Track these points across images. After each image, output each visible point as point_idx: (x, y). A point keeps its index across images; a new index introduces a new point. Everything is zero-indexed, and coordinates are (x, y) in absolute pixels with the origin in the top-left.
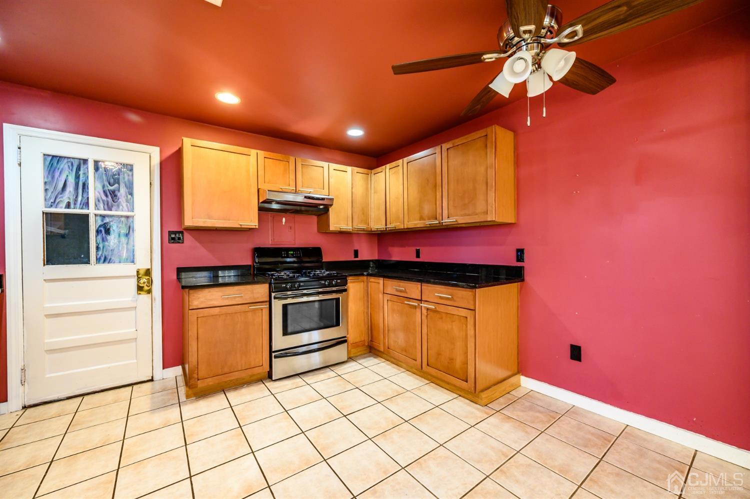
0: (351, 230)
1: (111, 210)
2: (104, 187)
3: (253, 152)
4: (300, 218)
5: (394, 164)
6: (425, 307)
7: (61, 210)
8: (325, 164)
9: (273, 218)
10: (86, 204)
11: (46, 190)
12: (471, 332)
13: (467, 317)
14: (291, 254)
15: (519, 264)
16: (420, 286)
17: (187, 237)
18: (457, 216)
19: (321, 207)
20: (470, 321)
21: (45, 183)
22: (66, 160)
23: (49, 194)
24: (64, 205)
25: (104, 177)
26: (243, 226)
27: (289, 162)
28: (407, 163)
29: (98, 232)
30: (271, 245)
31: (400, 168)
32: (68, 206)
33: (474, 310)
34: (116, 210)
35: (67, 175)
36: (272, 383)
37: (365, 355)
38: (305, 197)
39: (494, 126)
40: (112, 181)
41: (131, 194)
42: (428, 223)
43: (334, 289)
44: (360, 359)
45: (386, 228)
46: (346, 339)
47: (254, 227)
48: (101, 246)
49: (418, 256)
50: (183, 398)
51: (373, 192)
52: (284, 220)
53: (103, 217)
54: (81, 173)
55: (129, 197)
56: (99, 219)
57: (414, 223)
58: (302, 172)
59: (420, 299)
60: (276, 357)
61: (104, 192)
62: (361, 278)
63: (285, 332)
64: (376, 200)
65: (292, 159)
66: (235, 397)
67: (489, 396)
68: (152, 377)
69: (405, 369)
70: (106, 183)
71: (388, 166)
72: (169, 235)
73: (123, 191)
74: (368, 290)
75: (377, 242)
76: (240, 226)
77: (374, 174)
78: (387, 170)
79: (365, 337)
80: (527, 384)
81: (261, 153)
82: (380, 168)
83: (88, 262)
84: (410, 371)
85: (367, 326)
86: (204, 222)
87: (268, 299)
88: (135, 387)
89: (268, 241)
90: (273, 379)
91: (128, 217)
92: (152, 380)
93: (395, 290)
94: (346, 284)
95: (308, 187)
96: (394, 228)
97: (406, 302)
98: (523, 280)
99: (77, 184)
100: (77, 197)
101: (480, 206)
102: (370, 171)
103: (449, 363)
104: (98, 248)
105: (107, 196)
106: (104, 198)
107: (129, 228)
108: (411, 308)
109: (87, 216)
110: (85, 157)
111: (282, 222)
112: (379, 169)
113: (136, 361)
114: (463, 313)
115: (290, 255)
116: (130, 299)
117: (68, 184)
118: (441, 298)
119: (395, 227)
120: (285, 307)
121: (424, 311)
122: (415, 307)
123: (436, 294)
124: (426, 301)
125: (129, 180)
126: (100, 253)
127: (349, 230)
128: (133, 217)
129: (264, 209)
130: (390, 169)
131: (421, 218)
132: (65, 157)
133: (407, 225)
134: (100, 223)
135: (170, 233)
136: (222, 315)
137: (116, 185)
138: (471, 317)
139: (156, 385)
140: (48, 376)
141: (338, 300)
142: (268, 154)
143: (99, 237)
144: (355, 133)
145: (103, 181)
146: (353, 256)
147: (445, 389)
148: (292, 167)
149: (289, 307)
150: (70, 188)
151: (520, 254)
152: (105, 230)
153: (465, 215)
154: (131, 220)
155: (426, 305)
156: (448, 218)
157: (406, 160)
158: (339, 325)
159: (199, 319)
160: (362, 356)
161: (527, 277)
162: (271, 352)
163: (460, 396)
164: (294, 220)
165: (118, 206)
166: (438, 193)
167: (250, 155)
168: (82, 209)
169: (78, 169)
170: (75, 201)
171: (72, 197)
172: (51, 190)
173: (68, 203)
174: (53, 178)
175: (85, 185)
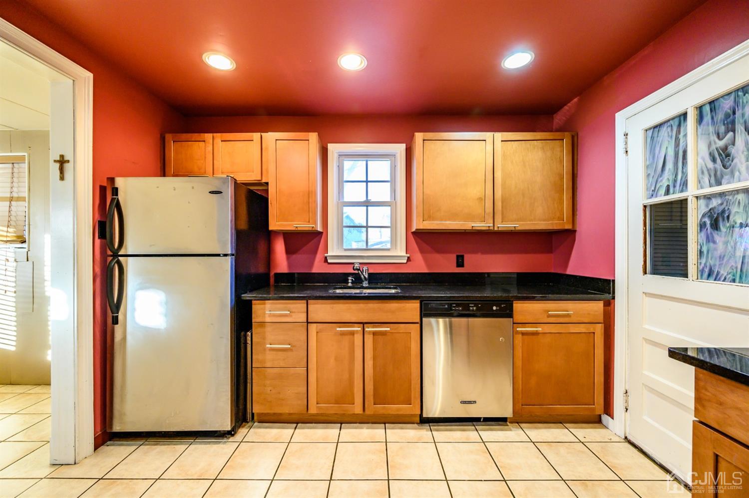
1: (719, 183)
2: (710, 145)
7: (662, 198)
10: (685, 185)
11: (648, 175)
21: (647, 166)
22: (666, 125)
23: (650, 178)
24: (663, 191)
25: (711, 129)
29: (702, 226)
32: (667, 192)
34: (729, 182)
35: (666, 147)
40: (722, 129)
48: (704, 249)
53: (708, 198)
54: (681, 136)
56: (702, 202)
61: (711, 154)
70: (714, 138)
73: (741, 140)
83: (685, 275)
99: (676, 154)
100: (676, 176)
104: (701, 253)
105: (714, 160)
106: (711, 165)
109: (685, 201)
110: (684, 110)
117: (667, 158)
126: (703, 261)
132: (665, 122)
134: (704, 209)
137: (730, 136)
143: (703, 235)
145: (709, 137)
150: (670, 165)
152: (715, 220)
165: (732, 173)
168: (682, 191)
169: (679, 132)
170: (675, 181)
171: (671, 178)
172: (652, 174)
173: (668, 186)
174: (654, 157)
175: (685, 152)
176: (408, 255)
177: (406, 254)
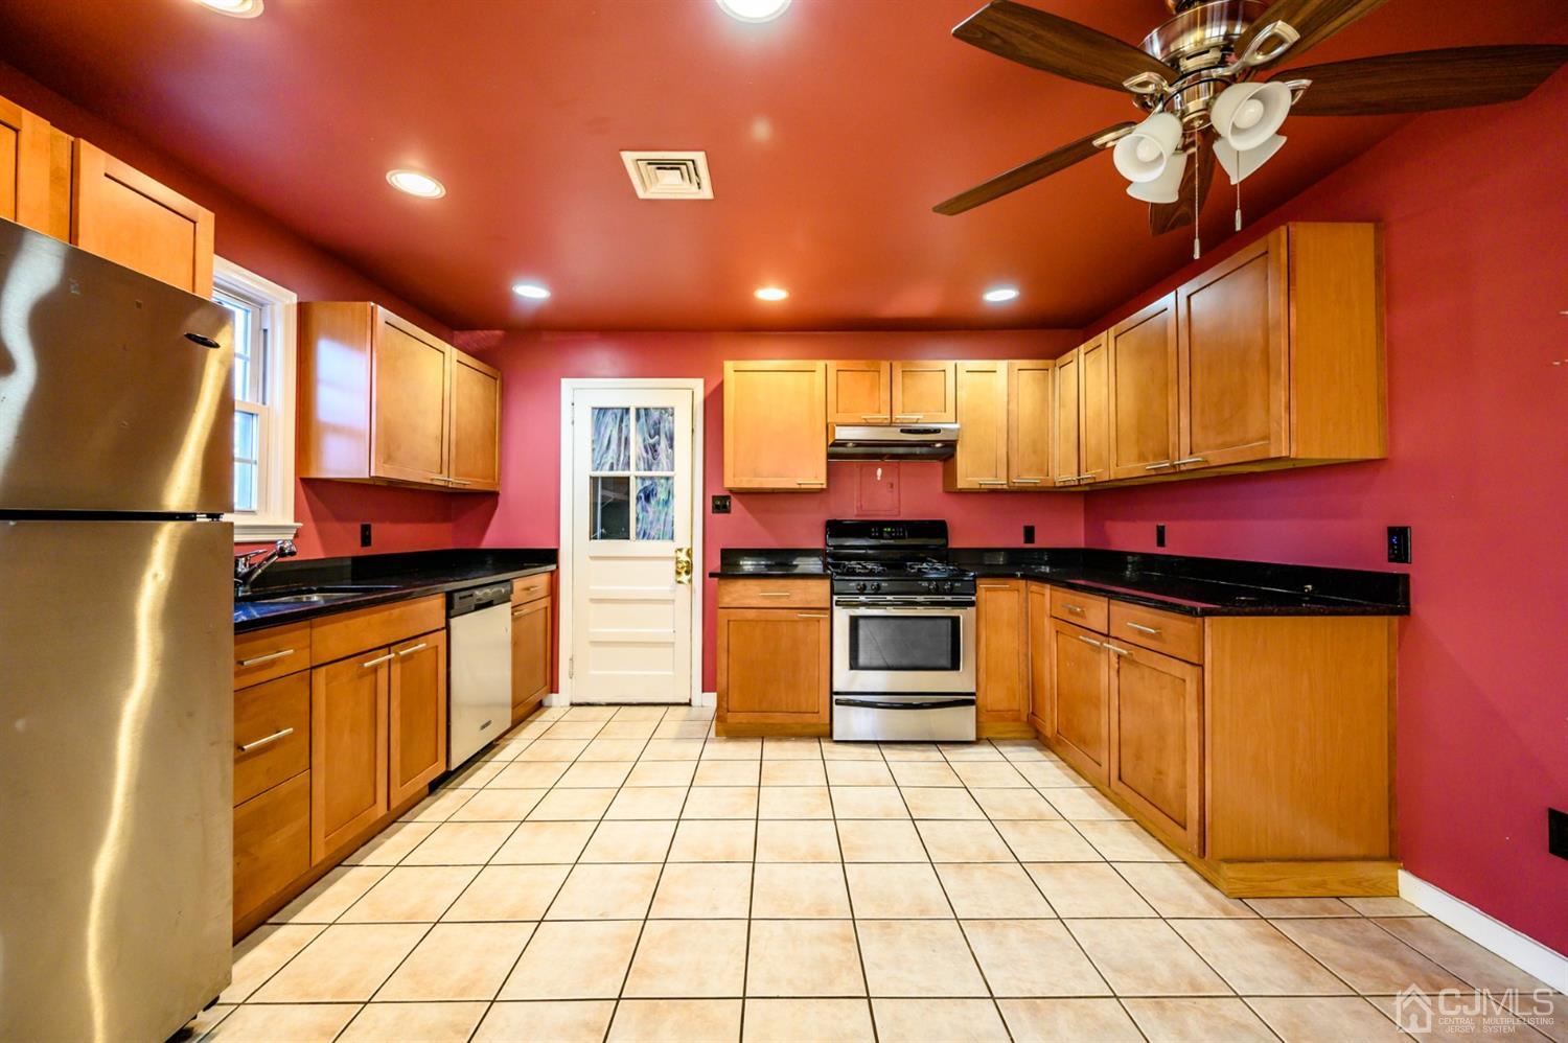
0: (1005, 487)
1: (650, 469)
2: (644, 441)
3: (820, 365)
4: (906, 467)
5: (1091, 343)
6: (1115, 652)
7: (606, 473)
8: (949, 365)
9: (861, 469)
10: (628, 465)
11: (593, 450)
12: (1192, 716)
13: (1184, 681)
14: (888, 532)
15: (1396, 568)
16: (1106, 605)
17: (735, 503)
18: (1208, 448)
19: (938, 445)
20: (1191, 688)
21: (593, 441)
22: (611, 411)
23: (596, 453)
24: (607, 466)
25: (645, 429)
26: (803, 486)
27: (879, 372)
28: (1116, 338)
29: (638, 498)
30: (858, 516)
31: (1103, 348)
32: (611, 468)
33: (1202, 666)
34: (656, 470)
35: (611, 429)
36: (832, 745)
37: (1024, 741)
38: (902, 431)
39: (1283, 229)
40: (652, 432)
41: (671, 447)
42: (1150, 466)
43: (948, 598)
44: (1005, 745)
45: (1079, 480)
46: (974, 697)
47: (820, 486)
48: (641, 517)
49: (1161, 542)
50: (712, 734)
51: (1057, 404)
52: (879, 471)
53: (643, 479)
54: (624, 425)
55: (670, 450)
56: (639, 481)
57: (1128, 466)
58: (903, 385)
59: (1106, 632)
60: (839, 703)
61: (645, 447)
62: (1013, 583)
63: (854, 665)
64: (1062, 420)
65: (885, 365)
66: (772, 749)
67: (1251, 880)
68: (690, 700)
69: (1090, 783)
70: (647, 436)
71: (1082, 348)
72: (713, 502)
73: (664, 443)
74: (1027, 608)
75: (1082, 509)
76: (798, 486)
77: (1060, 368)
78: (1082, 356)
79: (1019, 703)
80: (1418, 894)
81: (833, 364)
82: (1069, 353)
83: (628, 538)
84: (1099, 790)
85: (1025, 683)
86: (749, 481)
87: (828, 605)
88: (671, 708)
89: (849, 510)
90: (835, 738)
91: (667, 478)
92: (689, 704)
93: (1067, 610)
94: (974, 590)
95: (913, 412)
96: (1092, 481)
97: (1081, 637)
98: (1405, 611)
99: (620, 439)
100: (619, 456)
101: (1255, 426)
102: (1050, 362)
103: (1154, 779)
104: (637, 519)
105: (647, 452)
106: (645, 455)
107: (669, 492)
108: (1092, 650)
109: (628, 478)
110: (627, 406)
111: (876, 476)
112: (1067, 357)
113: (671, 673)
114: (1178, 669)
115: (885, 535)
116: (668, 588)
117: (612, 439)
118: (1141, 633)
119: (1094, 478)
120: (854, 622)
121: (1114, 660)
122: (1098, 649)
123: (1129, 624)
124: (1117, 638)
125: (669, 429)
126: (639, 526)
127: (999, 487)
128: (673, 477)
129: (838, 454)
130: (1086, 354)
131: (1142, 457)
132: (609, 409)
133: (1115, 473)
134: (640, 487)
135: (714, 498)
136: (761, 621)
137: (657, 437)
138: (1191, 681)
139: (693, 711)
140: (593, 672)
141: (955, 621)
142: (842, 364)
143: (639, 506)
144: (1001, 295)
145: (643, 433)
146: (1022, 540)
147: (1159, 840)
148: (885, 378)
149: (862, 623)
150: (614, 446)
151: (1399, 541)
152: (647, 495)
153: (1225, 445)
154: (670, 482)
155: (1116, 649)
156: (1191, 453)
157: (1112, 330)
158: (959, 669)
159: (731, 623)
160: (1015, 741)
161: (1422, 605)
162: (832, 693)
163: (1185, 862)
164: (899, 470)
165: (658, 466)
166: (1170, 399)
167: (814, 371)
168: (624, 470)
169: (621, 421)
170: (618, 460)
171: (615, 457)
172: (597, 449)
173: (612, 464)
174: (599, 434)
175: (627, 440)
176: (300, 524)
177: (296, 521)
